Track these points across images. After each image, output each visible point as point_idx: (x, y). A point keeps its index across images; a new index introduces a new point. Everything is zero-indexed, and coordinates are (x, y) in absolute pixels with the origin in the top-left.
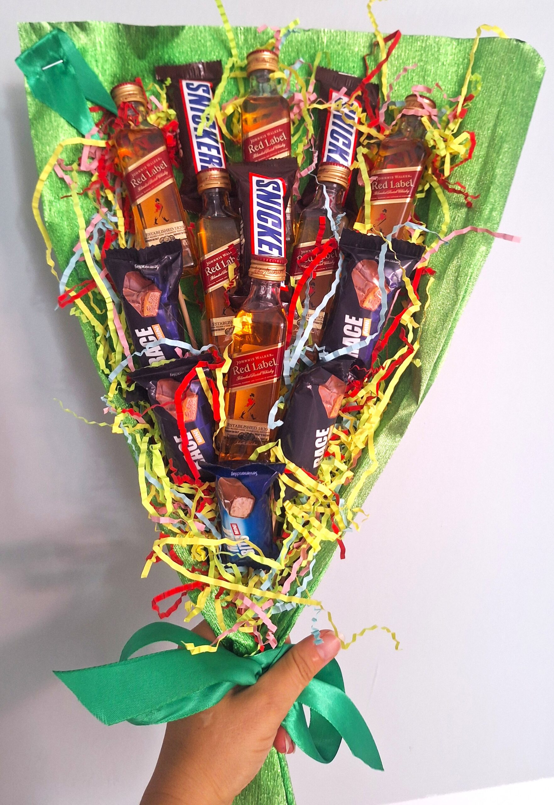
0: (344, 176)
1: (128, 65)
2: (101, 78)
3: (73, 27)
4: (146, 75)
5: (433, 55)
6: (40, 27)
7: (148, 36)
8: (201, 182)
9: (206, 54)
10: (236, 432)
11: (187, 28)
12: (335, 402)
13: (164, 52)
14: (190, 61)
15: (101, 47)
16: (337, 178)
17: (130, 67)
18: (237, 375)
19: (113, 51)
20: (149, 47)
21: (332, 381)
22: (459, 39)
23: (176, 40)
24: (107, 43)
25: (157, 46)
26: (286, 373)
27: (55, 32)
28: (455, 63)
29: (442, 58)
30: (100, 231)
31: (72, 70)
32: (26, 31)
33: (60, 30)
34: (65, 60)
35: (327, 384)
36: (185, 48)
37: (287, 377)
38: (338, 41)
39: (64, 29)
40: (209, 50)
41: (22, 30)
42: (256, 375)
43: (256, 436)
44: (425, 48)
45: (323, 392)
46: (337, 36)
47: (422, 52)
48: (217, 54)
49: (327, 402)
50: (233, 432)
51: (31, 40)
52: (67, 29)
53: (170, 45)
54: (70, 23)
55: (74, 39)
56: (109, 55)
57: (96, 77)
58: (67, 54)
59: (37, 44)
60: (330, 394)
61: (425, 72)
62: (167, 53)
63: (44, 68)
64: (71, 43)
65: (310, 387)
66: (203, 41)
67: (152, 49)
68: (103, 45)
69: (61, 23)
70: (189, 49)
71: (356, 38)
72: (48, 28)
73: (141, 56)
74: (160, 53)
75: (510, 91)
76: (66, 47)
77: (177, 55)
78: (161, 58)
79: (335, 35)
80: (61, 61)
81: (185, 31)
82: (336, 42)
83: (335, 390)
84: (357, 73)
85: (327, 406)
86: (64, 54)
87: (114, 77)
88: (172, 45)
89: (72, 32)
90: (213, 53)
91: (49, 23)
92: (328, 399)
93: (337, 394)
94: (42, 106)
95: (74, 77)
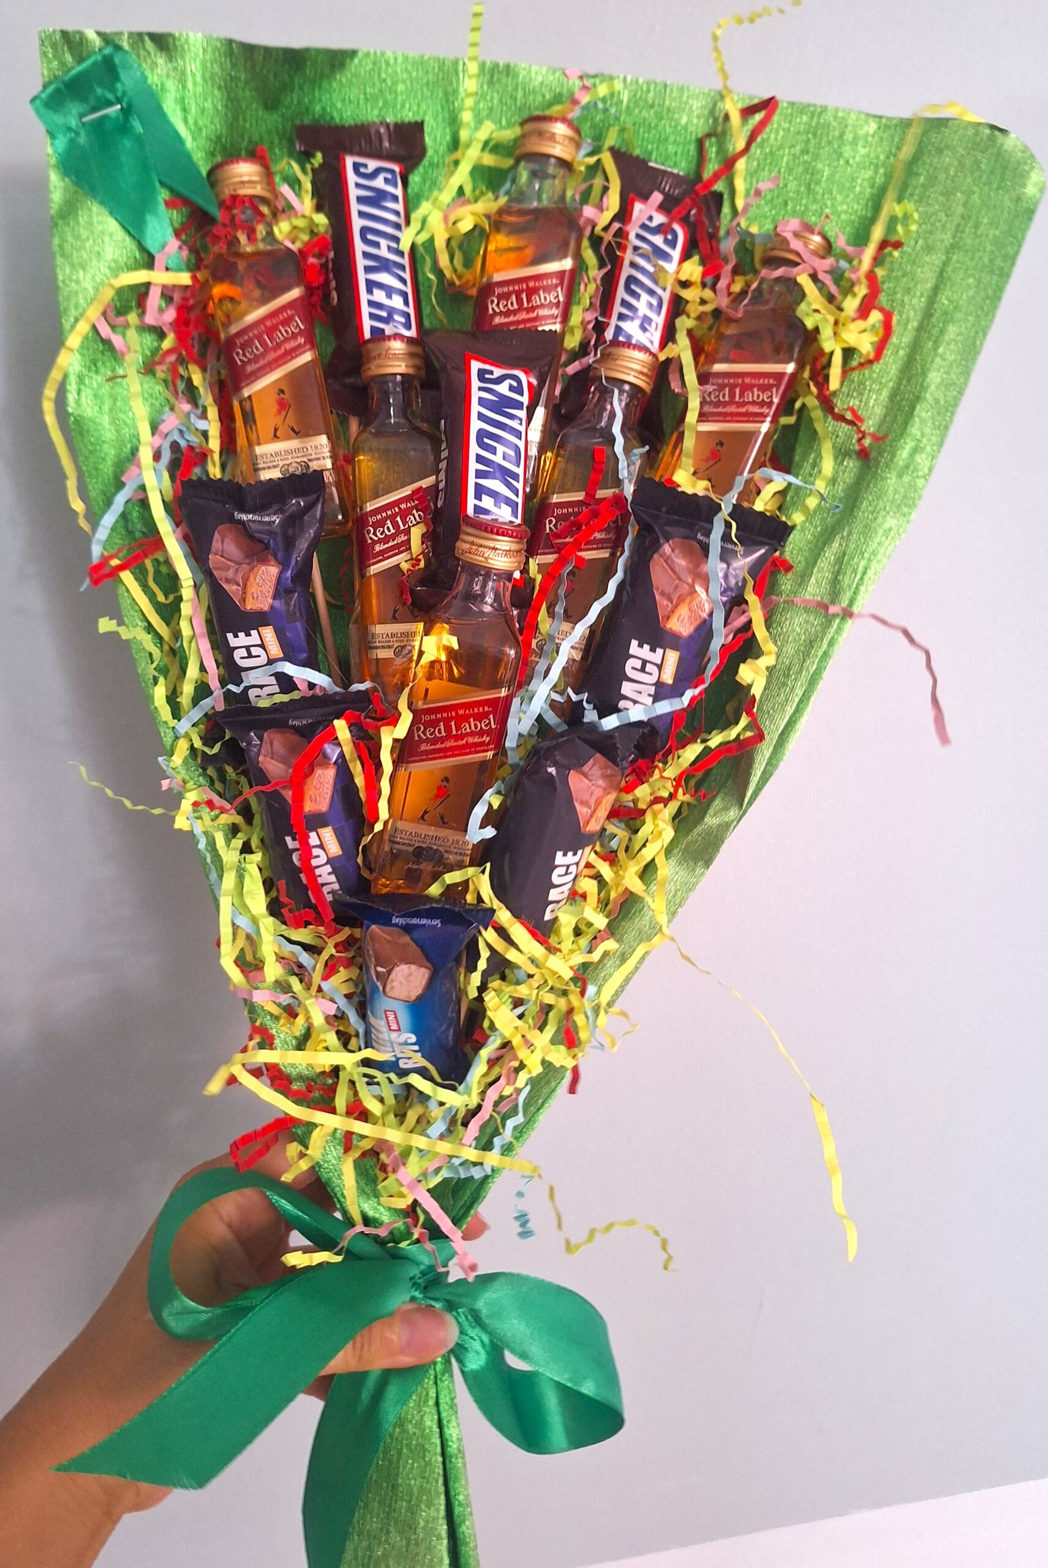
0: (645, 370)
1: (245, 120)
2: (189, 144)
3: (143, 41)
4: (276, 141)
5: (830, 143)
6: (81, 39)
7: (286, 66)
8: (369, 360)
9: (395, 107)
10: (409, 845)
11: (360, 54)
12: (598, 803)
13: (314, 98)
14: (364, 119)
15: (195, 84)
16: (633, 373)
17: (248, 125)
18: (421, 740)
19: (216, 92)
20: (286, 88)
21: (596, 766)
22: (881, 117)
23: (338, 77)
24: (208, 75)
25: (301, 88)
26: (510, 742)
27: (108, 51)
28: (871, 163)
29: (847, 151)
30: (175, 446)
31: (137, 126)
32: (54, 46)
33: (118, 48)
34: (124, 105)
35: (586, 768)
36: (354, 93)
37: (513, 749)
38: (650, 101)
39: (126, 45)
40: (400, 98)
41: (46, 43)
42: (455, 744)
43: (446, 855)
44: (817, 128)
45: (576, 782)
46: (648, 91)
47: (810, 136)
48: (415, 108)
49: (583, 803)
50: (404, 844)
51: (63, 64)
52: (132, 45)
53: (325, 84)
54: (140, 35)
55: (144, 65)
56: (210, 100)
57: (180, 140)
58: (130, 93)
59: (74, 72)
60: (589, 788)
61: (812, 174)
62: (320, 101)
63: (84, 120)
64: (138, 74)
65: (552, 770)
66: (389, 82)
67: (292, 91)
68: (199, 79)
69: (121, 34)
70: (362, 96)
71: (685, 99)
72: (97, 42)
73: (271, 103)
74: (306, 100)
75: (971, 223)
76: (127, 81)
77: (339, 105)
78: (307, 109)
79: (645, 88)
80: (119, 107)
81: (356, 61)
82: (647, 102)
83: (601, 782)
84: (681, 167)
85: (582, 811)
86: (124, 93)
87: (216, 143)
88: (331, 86)
89: (142, 52)
90: (407, 106)
91: (99, 34)
92: (586, 797)
93: (604, 789)
94: (76, 192)
95: (139, 139)
